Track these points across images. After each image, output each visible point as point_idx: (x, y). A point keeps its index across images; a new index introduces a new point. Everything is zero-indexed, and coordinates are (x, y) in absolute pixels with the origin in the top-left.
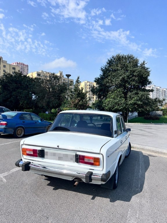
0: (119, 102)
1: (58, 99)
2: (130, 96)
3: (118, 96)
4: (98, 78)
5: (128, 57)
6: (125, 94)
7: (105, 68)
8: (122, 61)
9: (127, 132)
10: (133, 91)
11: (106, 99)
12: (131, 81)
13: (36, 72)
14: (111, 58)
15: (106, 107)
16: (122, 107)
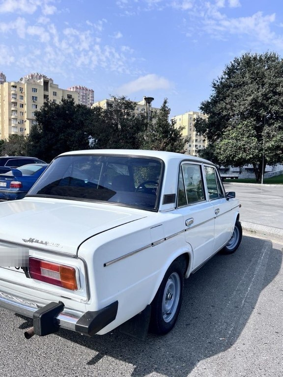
0: (246, 146)
1: (130, 143)
2: (268, 133)
3: (244, 135)
4: (208, 102)
5: (266, 57)
6: (259, 129)
7: (221, 82)
8: (254, 66)
9: (228, 199)
10: (273, 124)
11: (221, 141)
12: (271, 104)
13: (105, 101)
14: (233, 62)
15: (221, 155)
16: (253, 155)
